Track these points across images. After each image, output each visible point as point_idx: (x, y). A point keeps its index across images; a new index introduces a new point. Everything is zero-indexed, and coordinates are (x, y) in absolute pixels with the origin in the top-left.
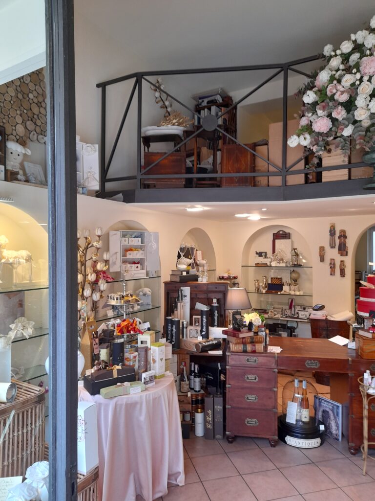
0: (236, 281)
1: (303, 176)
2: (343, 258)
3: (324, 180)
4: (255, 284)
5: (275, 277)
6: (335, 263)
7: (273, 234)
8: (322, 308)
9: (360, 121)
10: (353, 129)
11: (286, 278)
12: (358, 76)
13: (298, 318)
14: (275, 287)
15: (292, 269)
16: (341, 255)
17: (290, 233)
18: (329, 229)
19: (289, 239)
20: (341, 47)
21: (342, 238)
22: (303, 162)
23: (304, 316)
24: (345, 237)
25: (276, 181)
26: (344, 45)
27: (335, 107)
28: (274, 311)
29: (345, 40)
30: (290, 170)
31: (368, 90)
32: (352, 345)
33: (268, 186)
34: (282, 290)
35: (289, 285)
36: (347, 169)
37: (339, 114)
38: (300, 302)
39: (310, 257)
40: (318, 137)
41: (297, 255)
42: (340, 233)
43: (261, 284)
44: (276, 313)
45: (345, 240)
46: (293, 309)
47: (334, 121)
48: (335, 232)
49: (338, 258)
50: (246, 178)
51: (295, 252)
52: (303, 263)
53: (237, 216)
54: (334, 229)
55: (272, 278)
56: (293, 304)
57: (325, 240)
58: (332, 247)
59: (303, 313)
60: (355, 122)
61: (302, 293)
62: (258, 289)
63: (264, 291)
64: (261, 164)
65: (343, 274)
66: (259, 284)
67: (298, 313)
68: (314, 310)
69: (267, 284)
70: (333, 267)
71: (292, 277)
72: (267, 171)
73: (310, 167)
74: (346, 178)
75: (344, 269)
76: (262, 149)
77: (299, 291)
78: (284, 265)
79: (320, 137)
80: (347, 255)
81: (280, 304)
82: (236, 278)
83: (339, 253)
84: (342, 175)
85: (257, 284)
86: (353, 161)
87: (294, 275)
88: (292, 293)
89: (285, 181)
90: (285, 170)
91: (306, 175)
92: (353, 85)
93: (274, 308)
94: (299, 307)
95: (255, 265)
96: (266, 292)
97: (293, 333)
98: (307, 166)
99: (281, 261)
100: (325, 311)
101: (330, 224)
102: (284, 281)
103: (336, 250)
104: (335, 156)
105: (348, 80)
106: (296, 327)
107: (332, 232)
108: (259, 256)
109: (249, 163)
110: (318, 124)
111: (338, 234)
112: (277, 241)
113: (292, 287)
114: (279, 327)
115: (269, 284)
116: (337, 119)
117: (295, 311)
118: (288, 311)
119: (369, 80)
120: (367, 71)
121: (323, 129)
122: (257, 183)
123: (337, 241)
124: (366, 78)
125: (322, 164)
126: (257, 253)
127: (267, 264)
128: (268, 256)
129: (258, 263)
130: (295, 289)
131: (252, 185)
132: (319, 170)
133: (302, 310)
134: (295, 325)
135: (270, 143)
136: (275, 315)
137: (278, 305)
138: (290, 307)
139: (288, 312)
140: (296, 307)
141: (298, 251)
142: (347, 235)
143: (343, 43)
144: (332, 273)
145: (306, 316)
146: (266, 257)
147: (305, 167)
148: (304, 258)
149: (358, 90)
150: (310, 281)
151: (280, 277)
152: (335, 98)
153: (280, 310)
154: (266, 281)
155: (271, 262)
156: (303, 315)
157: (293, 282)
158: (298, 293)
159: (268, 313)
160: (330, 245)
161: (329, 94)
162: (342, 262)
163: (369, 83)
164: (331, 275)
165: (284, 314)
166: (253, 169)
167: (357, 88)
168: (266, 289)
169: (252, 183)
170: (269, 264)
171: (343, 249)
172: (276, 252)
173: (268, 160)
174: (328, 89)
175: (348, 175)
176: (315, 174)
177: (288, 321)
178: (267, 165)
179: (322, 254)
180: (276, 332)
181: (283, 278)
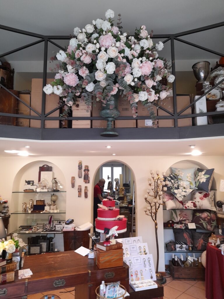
0: (6, 205)
1: (58, 122)
2: (87, 185)
3: (73, 127)
4: (23, 206)
5: (39, 200)
6: (82, 188)
7: (40, 167)
8: (72, 222)
9: (99, 81)
10: (94, 87)
11: (48, 200)
12: (98, 46)
13: (54, 231)
14: (38, 208)
15: (52, 193)
16: (85, 183)
17: (52, 166)
18: (78, 165)
19: (51, 171)
20: (86, 27)
21: (86, 171)
22: (58, 111)
23: (59, 229)
24: (88, 170)
25: (36, 124)
26: (88, 26)
27: (81, 67)
28: (37, 227)
29: (88, 24)
30: (49, 116)
31: (105, 58)
32: (92, 255)
33: (30, 127)
34: (43, 209)
35: (50, 205)
36: (90, 121)
37: (83, 73)
38: (58, 218)
39: (65, 185)
40: (68, 89)
41: (56, 183)
42: (85, 167)
43: (28, 206)
44: (38, 228)
45: (88, 173)
46: (52, 223)
47: (80, 78)
48: (82, 166)
49: (83, 185)
50: (9, 117)
51: (55, 181)
52: (60, 188)
53: (6, 151)
54: (81, 164)
55: (37, 201)
56: (52, 220)
57: (75, 172)
58: (80, 177)
59: (59, 226)
60: (95, 82)
61: (58, 211)
62: (25, 210)
63: (30, 212)
64: (23, 108)
65: (86, 196)
66: (26, 206)
67: (55, 227)
68: (66, 224)
69: (33, 206)
70: (80, 191)
71: (52, 199)
72: (29, 114)
73: (64, 116)
74: (89, 127)
75: (87, 193)
76: (26, 97)
77: (57, 209)
78: (46, 190)
79: (70, 89)
80: (89, 183)
81: (43, 220)
82: (6, 203)
83: (84, 181)
84: (86, 124)
85: (24, 206)
86: (93, 115)
87: (54, 198)
88: (52, 211)
89: (43, 125)
90: (44, 116)
91: (60, 121)
92: (94, 51)
93: (37, 224)
94: (56, 222)
95: (23, 191)
96: (31, 212)
97: (51, 243)
98: (61, 115)
99: (44, 188)
100: (74, 224)
101: (79, 161)
102: (46, 203)
103: (82, 179)
104: (81, 110)
105: (90, 48)
106: (53, 237)
107: (80, 167)
108: (28, 184)
109: (12, 105)
110: (68, 78)
111: (83, 168)
112: (42, 173)
113: (52, 207)
114: (40, 239)
115: (34, 206)
116: (83, 77)
117: (53, 225)
118: (47, 225)
119: (106, 51)
120: (104, 44)
121: (72, 83)
122: (20, 124)
123: (83, 173)
124: (103, 49)
125: (72, 115)
126: (26, 182)
127: (33, 190)
128: (34, 184)
129: (26, 190)
130: (54, 208)
131: (15, 124)
132: (70, 118)
133: (58, 224)
134: (52, 236)
135: (32, 93)
136: (38, 230)
137: (42, 221)
138: (50, 223)
139: (48, 227)
140: (54, 221)
141: (57, 180)
142: (89, 169)
143: (87, 25)
144: (80, 196)
145: (61, 228)
146: (33, 184)
147: (60, 116)
148: (61, 185)
149: (98, 56)
150: (65, 201)
151: (43, 200)
152: (81, 60)
153: (42, 225)
154: (32, 203)
155: (36, 189)
156: (58, 227)
157: (53, 203)
158: (56, 211)
159: (32, 229)
160: (79, 176)
161: (76, 57)
162: (86, 187)
163: (105, 52)
164: (79, 197)
165: (44, 228)
166: (17, 111)
167: (97, 55)
168: (32, 210)
169: (15, 123)
170: (35, 190)
171: (86, 179)
172: (41, 181)
173: (30, 106)
174: (76, 54)
175: (90, 125)
176: (67, 121)
177: (47, 234)
178: (29, 111)
179: (73, 182)
180: (38, 244)
181: (45, 201)
